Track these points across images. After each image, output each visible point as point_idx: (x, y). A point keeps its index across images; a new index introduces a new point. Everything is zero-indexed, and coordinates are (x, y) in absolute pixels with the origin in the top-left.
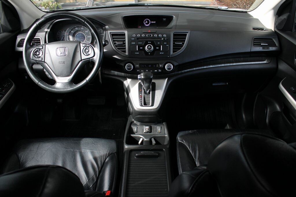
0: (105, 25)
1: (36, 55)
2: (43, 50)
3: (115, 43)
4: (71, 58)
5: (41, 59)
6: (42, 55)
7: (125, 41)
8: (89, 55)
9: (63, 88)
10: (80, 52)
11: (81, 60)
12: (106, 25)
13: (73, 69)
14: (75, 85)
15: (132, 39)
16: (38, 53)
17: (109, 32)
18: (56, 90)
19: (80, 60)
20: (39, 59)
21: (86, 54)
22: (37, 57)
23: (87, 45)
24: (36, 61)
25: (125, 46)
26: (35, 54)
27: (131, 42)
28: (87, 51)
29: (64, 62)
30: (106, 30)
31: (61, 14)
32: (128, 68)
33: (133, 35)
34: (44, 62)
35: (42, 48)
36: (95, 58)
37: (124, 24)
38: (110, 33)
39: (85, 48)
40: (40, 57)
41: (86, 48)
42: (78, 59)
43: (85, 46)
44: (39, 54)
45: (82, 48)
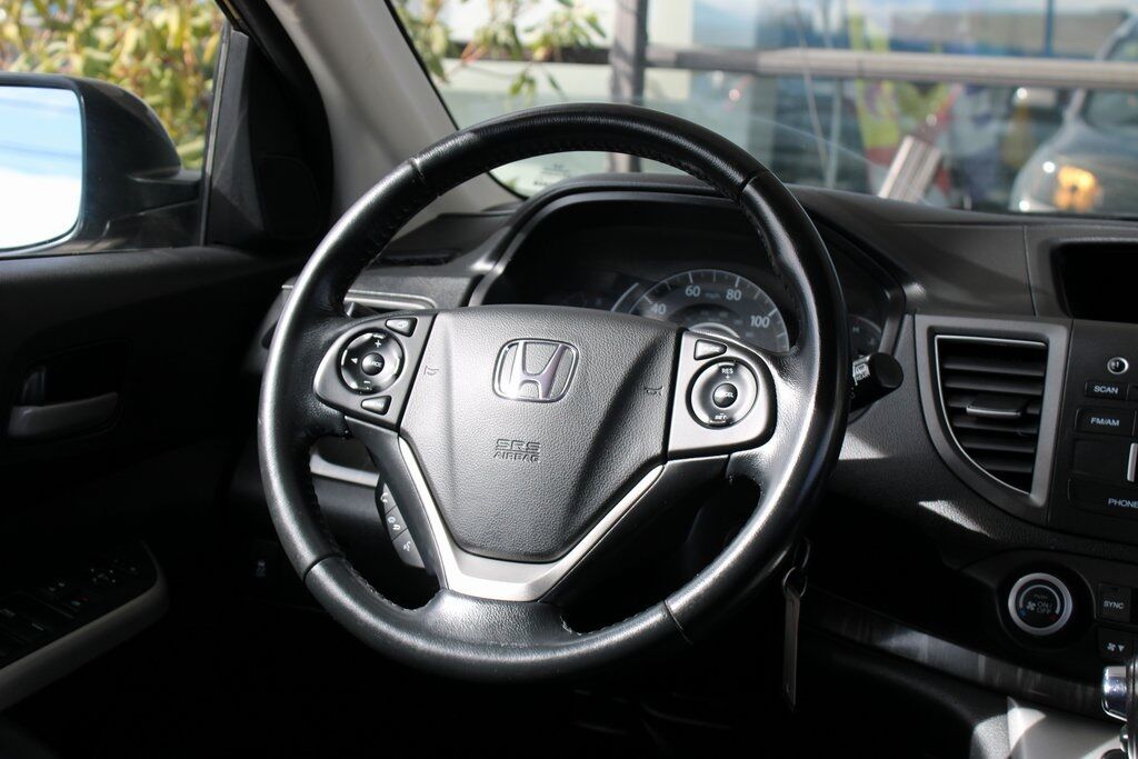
0: (903, 278)
1: (355, 370)
2: (411, 346)
3: (956, 413)
4: (593, 426)
5: (378, 404)
6: (397, 375)
7: (1038, 400)
8: (729, 423)
9: (477, 637)
10: (664, 392)
11: (665, 456)
12: (910, 280)
13: (587, 512)
14: (573, 637)
15: (1098, 389)
16: (368, 362)
17: (924, 322)
18: (420, 644)
19: (657, 450)
20: (365, 404)
21: (705, 418)
22: (354, 385)
23: (730, 353)
24: (345, 411)
25: (1034, 439)
26: (349, 364)
27: (1087, 412)
28: (721, 394)
29: (532, 451)
30: (902, 308)
31: (590, 119)
32: (1031, 606)
33: (1112, 364)
34: (396, 428)
35: (409, 334)
36: (766, 452)
37: (1051, 289)
38: (932, 332)
39: (713, 369)
40: (375, 390)
41: (719, 375)
42: (641, 441)
43: (712, 359)
44: (376, 371)
45: (687, 367)
